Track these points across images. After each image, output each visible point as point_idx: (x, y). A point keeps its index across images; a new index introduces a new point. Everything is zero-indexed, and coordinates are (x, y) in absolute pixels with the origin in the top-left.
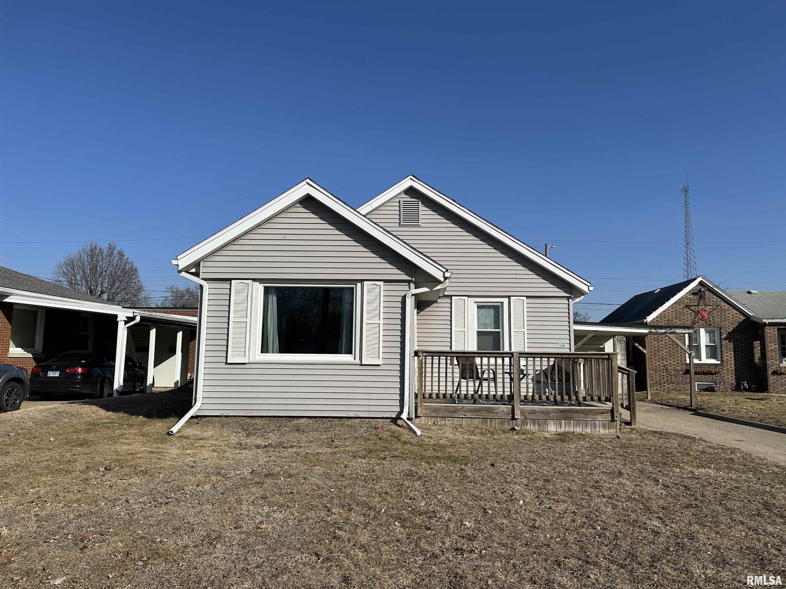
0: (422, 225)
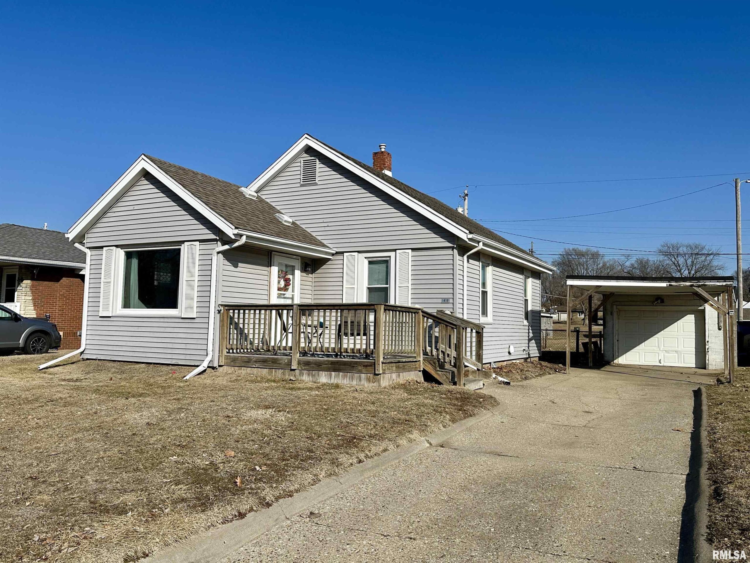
0: (319, 183)
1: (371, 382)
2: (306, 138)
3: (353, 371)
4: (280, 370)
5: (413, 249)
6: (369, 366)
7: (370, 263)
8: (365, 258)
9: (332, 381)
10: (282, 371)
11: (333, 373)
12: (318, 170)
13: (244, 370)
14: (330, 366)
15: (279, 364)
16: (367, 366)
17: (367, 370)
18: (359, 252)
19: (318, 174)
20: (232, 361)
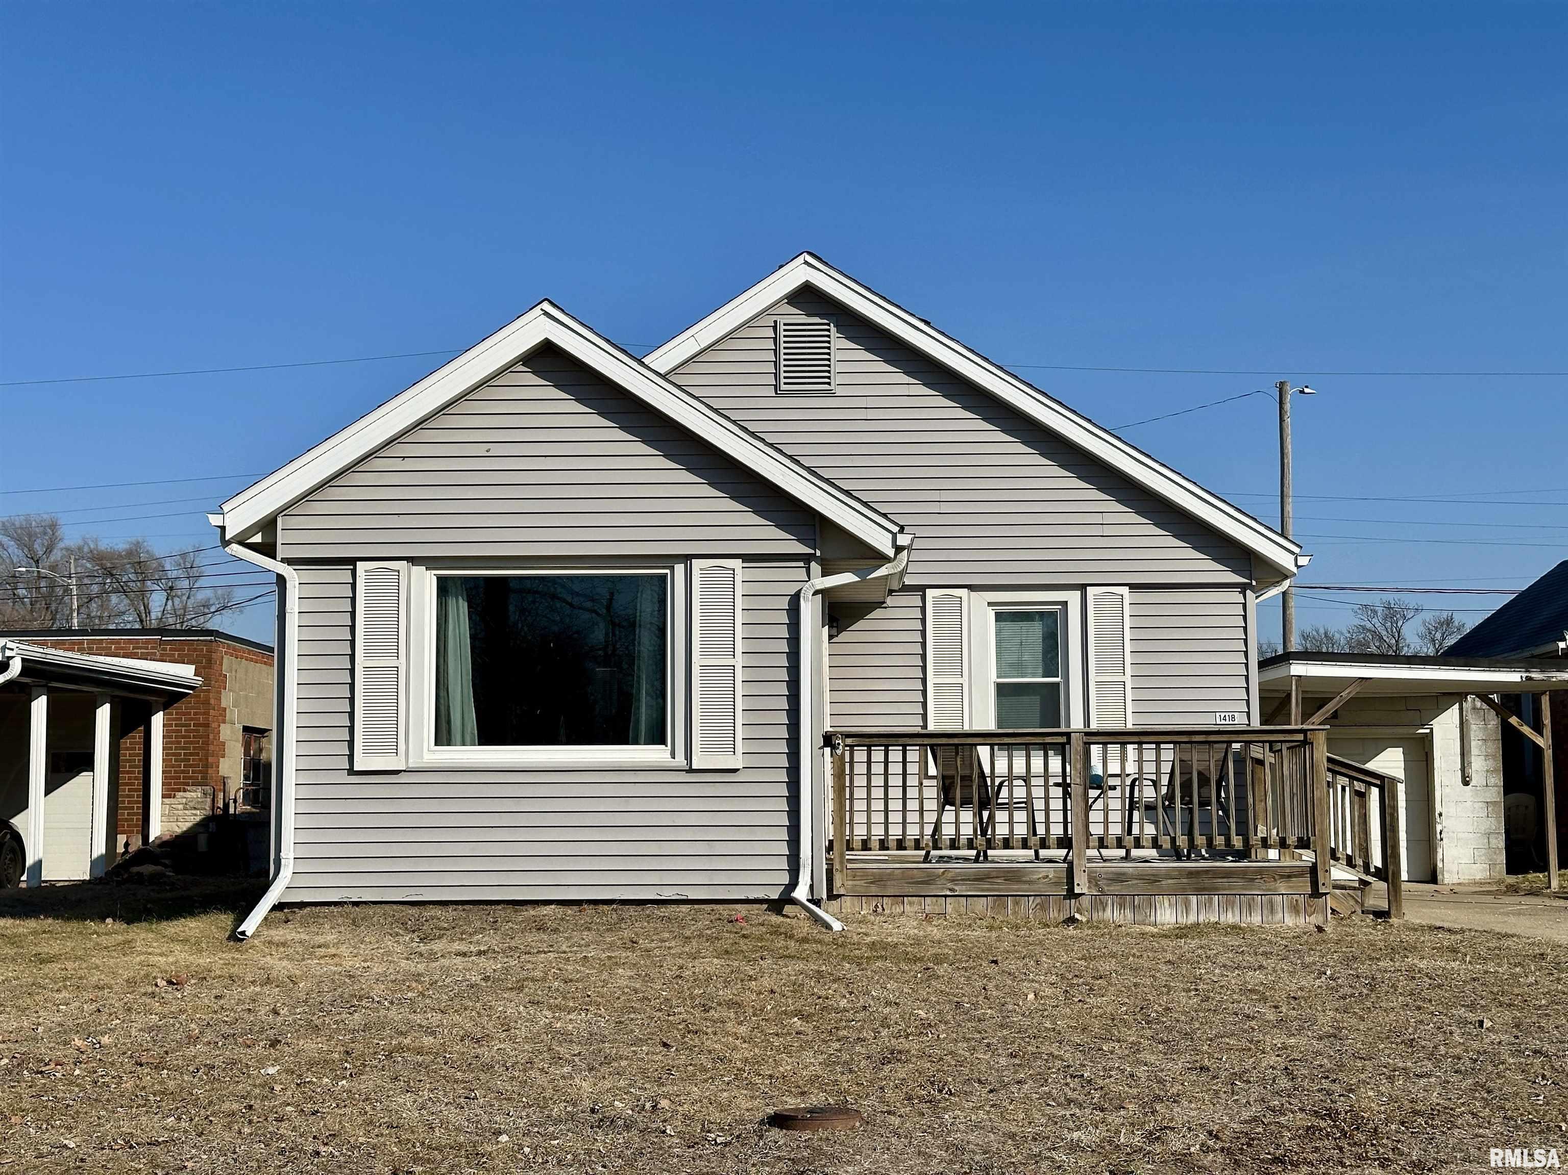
0: (839, 391)
1: (1302, 915)
2: (806, 263)
3: (1251, 889)
4: (1031, 899)
5: (1133, 587)
6: (1295, 876)
7: (999, 617)
8: (990, 604)
9: (1192, 919)
10: (1038, 900)
11: (1194, 899)
12: (836, 356)
13: (910, 903)
14: (1185, 881)
15: (1030, 882)
16: (1289, 877)
17: (1290, 887)
18: (971, 588)
19: (836, 367)
20: (871, 883)
